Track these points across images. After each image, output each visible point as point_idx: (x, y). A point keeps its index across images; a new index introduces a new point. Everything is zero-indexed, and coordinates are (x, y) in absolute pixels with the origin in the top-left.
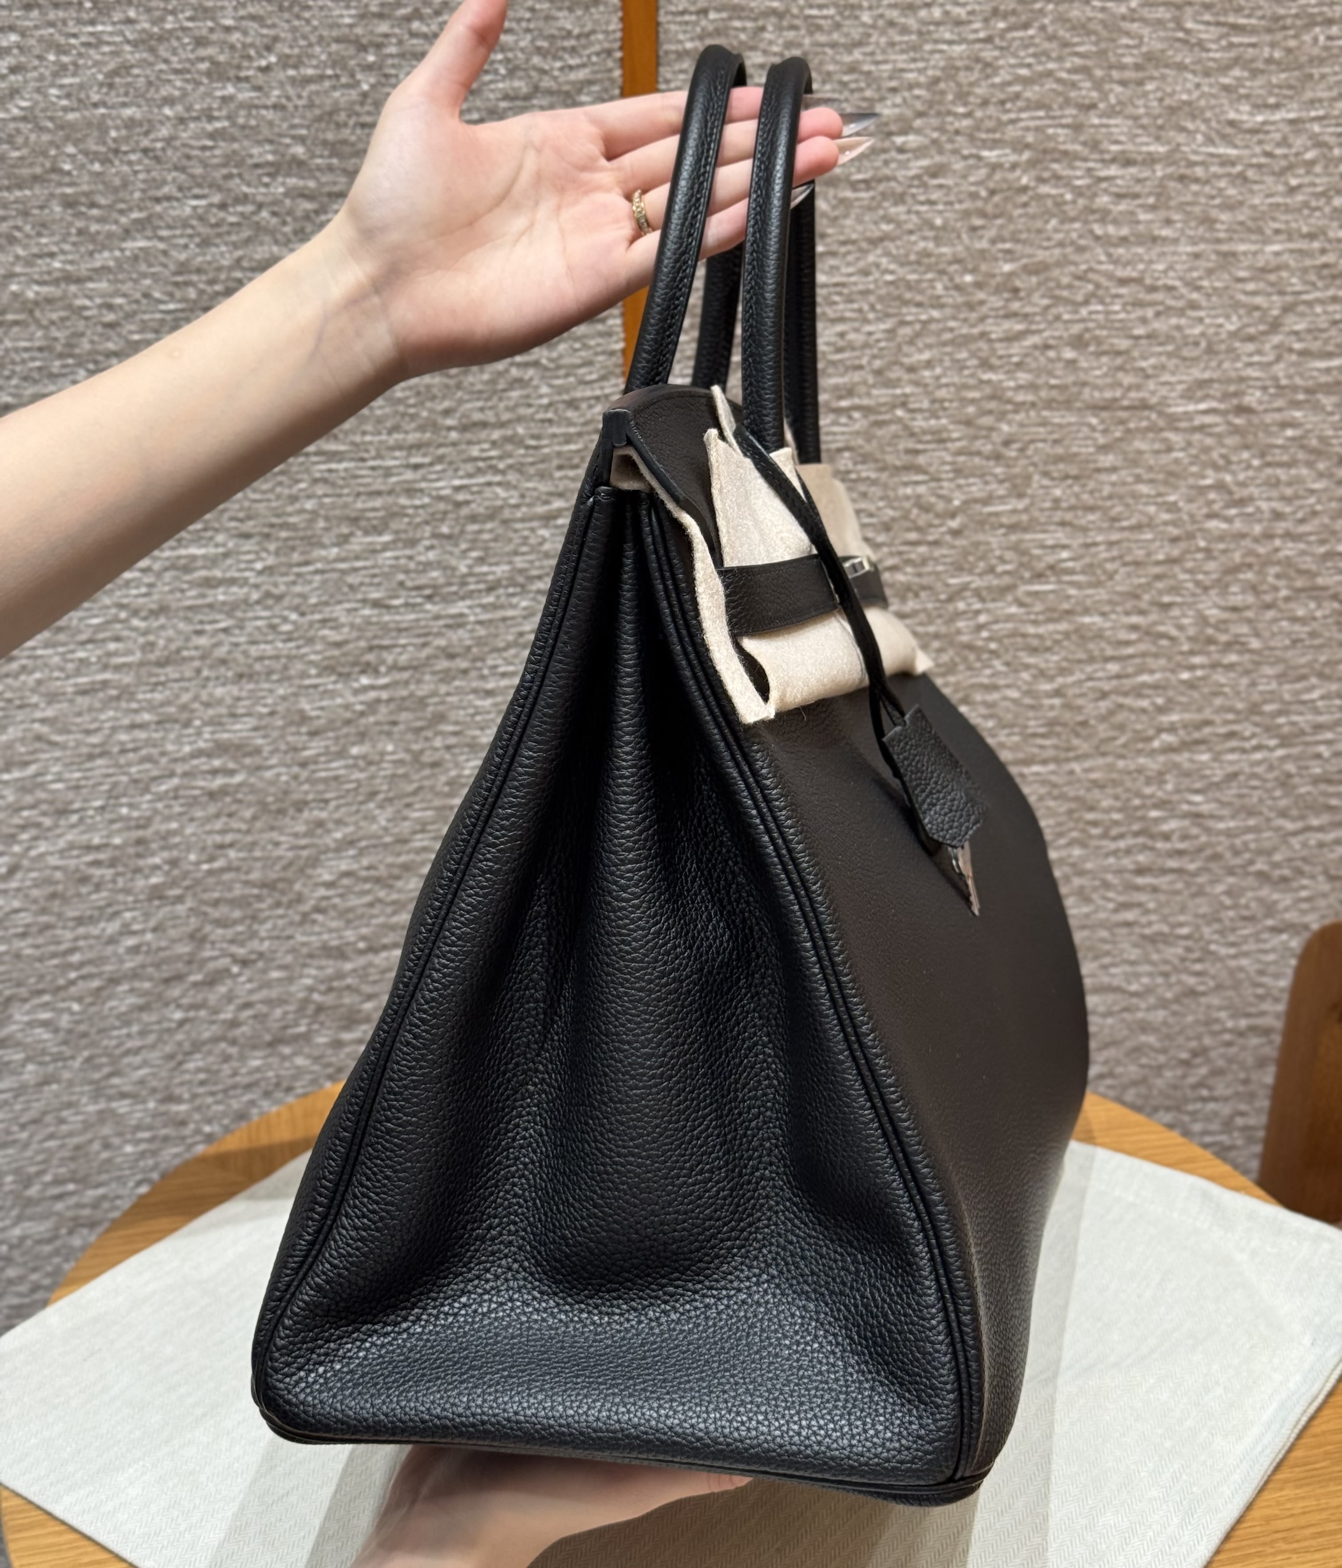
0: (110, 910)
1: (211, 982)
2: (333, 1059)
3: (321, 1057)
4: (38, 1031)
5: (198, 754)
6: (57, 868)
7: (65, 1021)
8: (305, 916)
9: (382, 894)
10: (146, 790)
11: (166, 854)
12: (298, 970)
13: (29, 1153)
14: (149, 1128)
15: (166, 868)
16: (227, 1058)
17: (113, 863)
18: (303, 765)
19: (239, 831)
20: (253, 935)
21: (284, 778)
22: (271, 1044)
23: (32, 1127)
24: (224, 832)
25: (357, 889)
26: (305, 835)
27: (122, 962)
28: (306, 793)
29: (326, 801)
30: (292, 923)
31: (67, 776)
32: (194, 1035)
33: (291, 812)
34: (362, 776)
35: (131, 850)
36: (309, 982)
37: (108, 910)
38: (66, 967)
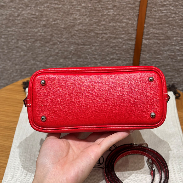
1: (54, 44)
2: (76, 64)
3: (74, 63)
4: (23, 46)
6: (26, 17)
7: (28, 46)
8: (72, 36)
9: (87, 35)
10: (43, 5)
11: (46, 18)
12: (70, 46)
15: (46, 21)
17: (36, 18)
18: (73, 6)
19: (60, 17)
20: (62, 37)
21: (69, 8)
22: (64, 58)
23: (23, 63)
24: (57, 16)
25: (82, 33)
26: (72, 20)
27: (38, 37)
28: (73, 12)
29: (77, 14)
30: (69, 37)
32: (51, 53)
33: (70, 15)
34: (84, 10)
35: (40, 16)
36: (72, 48)
37: (35, 27)
38: (28, 36)
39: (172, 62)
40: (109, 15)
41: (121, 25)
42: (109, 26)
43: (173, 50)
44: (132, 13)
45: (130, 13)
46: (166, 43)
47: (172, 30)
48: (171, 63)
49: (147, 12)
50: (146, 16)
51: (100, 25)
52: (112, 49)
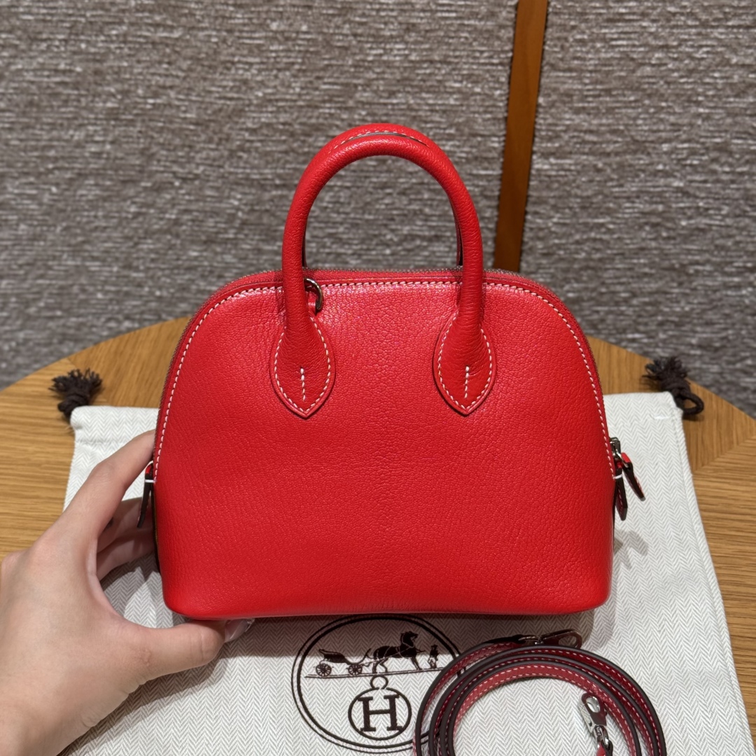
0: (76, 122)
1: (158, 189)
2: (255, 262)
3: (245, 258)
4: (27, 202)
5: (141, 8)
6: (32, 82)
7: (46, 198)
8: (232, 153)
9: (295, 145)
10: (101, 31)
11: (119, 86)
12: (226, 194)
13: (26, 285)
14: (114, 284)
15: (119, 97)
16: (172, 247)
17: (76, 86)
18: (230, 31)
19: (177, 77)
20: (190, 160)
21: (214, 40)
22: (205, 242)
23: (27, 268)
25: (274, 138)
26: (233, 89)
27: (89, 163)
28: (233, 55)
29: (251, 64)
30: (222, 156)
31: (35, 10)
32: (146, 226)
33: (220, 69)
34: (281, 48)
35: (91, 79)
36: (236, 203)
37: (75, 122)
38: (44, 159)
39: (655, 239)
40: (388, 65)
41: (440, 102)
42: (390, 107)
43: (660, 194)
44: (486, 55)
45: (478, 54)
46: (630, 166)
47: (652, 116)
48: (653, 244)
49: (547, 48)
50: (544, 62)
51: (351, 103)
52: (405, 200)
